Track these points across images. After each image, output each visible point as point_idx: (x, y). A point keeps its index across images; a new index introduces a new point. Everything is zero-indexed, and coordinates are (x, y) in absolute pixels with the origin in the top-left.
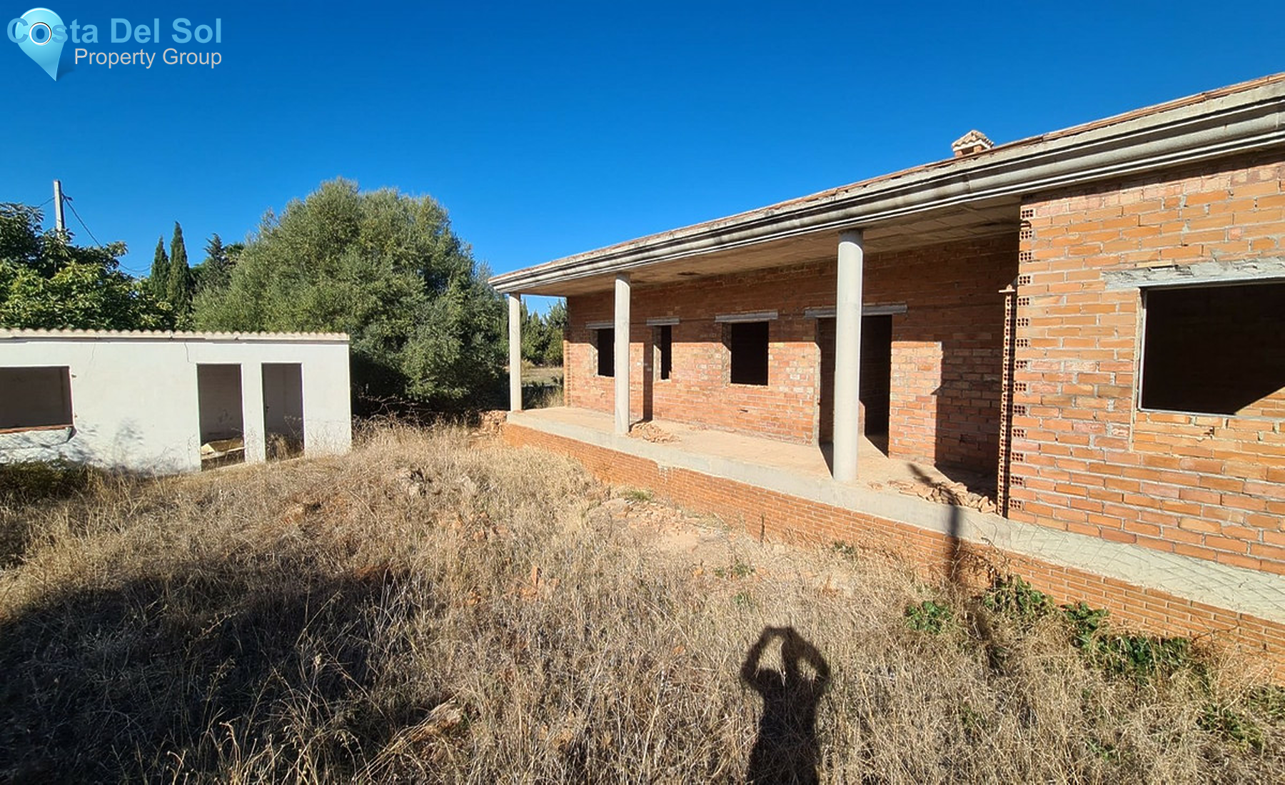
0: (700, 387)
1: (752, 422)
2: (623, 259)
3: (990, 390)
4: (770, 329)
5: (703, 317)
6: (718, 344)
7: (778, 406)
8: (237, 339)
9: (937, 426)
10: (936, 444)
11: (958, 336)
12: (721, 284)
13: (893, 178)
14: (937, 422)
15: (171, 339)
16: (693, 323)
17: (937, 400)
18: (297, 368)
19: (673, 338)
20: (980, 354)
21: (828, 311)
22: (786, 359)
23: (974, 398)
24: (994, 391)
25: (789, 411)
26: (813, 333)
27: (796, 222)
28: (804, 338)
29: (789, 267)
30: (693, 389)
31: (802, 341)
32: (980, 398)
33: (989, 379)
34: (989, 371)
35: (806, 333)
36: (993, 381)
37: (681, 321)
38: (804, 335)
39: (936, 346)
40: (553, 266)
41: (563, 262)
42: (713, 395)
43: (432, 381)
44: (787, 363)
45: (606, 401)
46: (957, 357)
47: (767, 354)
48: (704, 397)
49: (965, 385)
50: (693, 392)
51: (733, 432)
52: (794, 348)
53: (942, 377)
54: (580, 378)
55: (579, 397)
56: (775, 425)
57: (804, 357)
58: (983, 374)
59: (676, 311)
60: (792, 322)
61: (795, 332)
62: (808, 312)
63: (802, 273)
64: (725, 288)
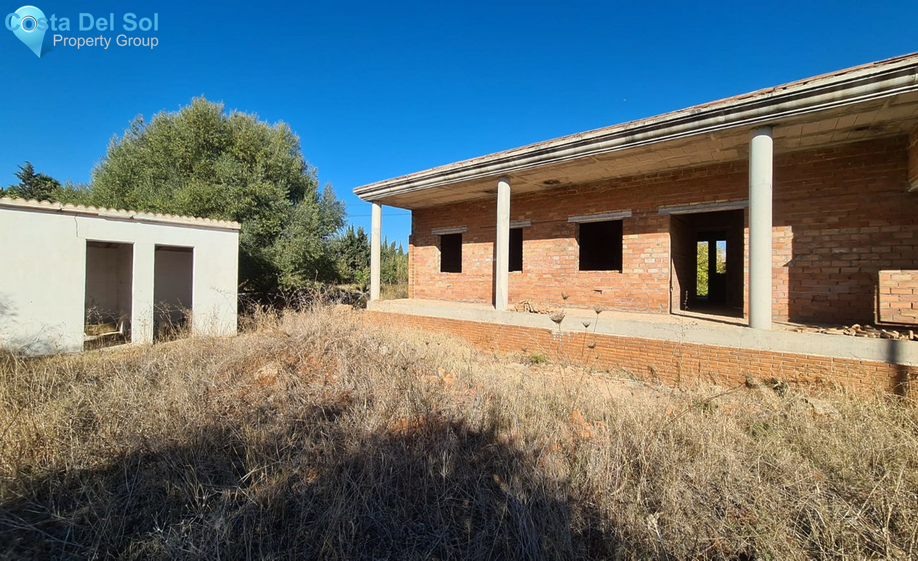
0: (552, 274)
1: (606, 299)
2: (517, 162)
3: (839, 259)
4: (624, 225)
5: (554, 219)
6: (571, 239)
7: (632, 285)
8: (132, 218)
9: (789, 291)
10: (789, 304)
11: (807, 221)
12: (575, 192)
13: (836, 75)
14: (789, 287)
15: (60, 212)
16: (544, 224)
17: (789, 271)
18: (189, 250)
19: (523, 236)
20: (828, 233)
21: (681, 208)
22: (642, 246)
23: (824, 267)
24: (843, 260)
25: (644, 287)
26: (668, 225)
27: (721, 118)
28: (659, 230)
30: (544, 276)
31: (657, 232)
32: (831, 266)
33: (837, 252)
34: (837, 245)
35: (660, 226)
36: (841, 252)
37: (532, 223)
38: (659, 228)
39: (787, 230)
40: (435, 172)
41: (448, 167)
42: (565, 280)
43: (300, 274)
44: (642, 251)
45: (452, 292)
46: (807, 236)
47: (622, 244)
48: (557, 283)
49: (816, 258)
50: (545, 278)
51: (586, 309)
52: (648, 238)
53: (793, 253)
54: (424, 275)
55: (423, 291)
56: (630, 300)
57: (658, 245)
58: (831, 248)
59: (528, 216)
60: (646, 218)
61: (649, 226)
62: (662, 210)
63: (656, 180)
64: (579, 195)
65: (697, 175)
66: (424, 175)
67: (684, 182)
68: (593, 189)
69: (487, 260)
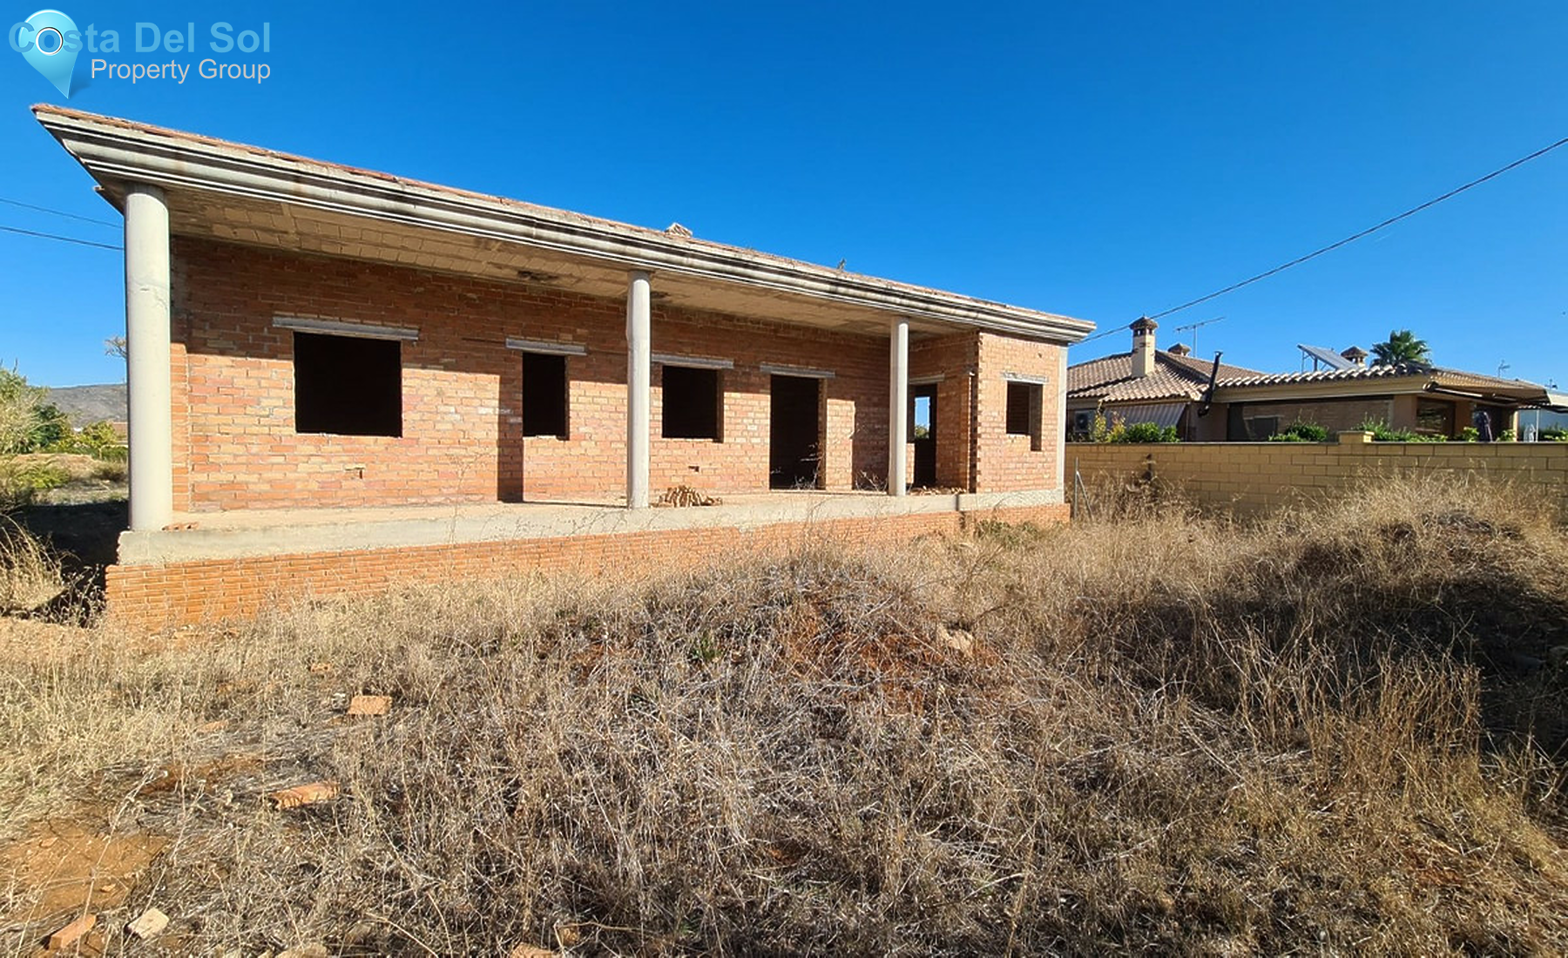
4: (725, 379)
7: (735, 458)
9: (853, 461)
10: (852, 474)
12: (662, 316)
14: (852, 458)
17: (853, 443)
21: (780, 368)
25: (747, 461)
26: (769, 386)
28: (760, 390)
29: (745, 319)
31: (758, 393)
35: (763, 387)
38: (760, 388)
46: (863, 412)
47: (723, 403)
52: (750, 399)
53: (855, 426)
56: (732, 478)
57: (759, 408)
59: (580, 336)
60: (749, 374)
61: (752, 385)
62: (763, 367)
63: (759, 328)
64: (667, 323)
65: (793, 334)
66: (466, 201)
67: (784, 338)
68: (689, 319)
69: (482, 411)
